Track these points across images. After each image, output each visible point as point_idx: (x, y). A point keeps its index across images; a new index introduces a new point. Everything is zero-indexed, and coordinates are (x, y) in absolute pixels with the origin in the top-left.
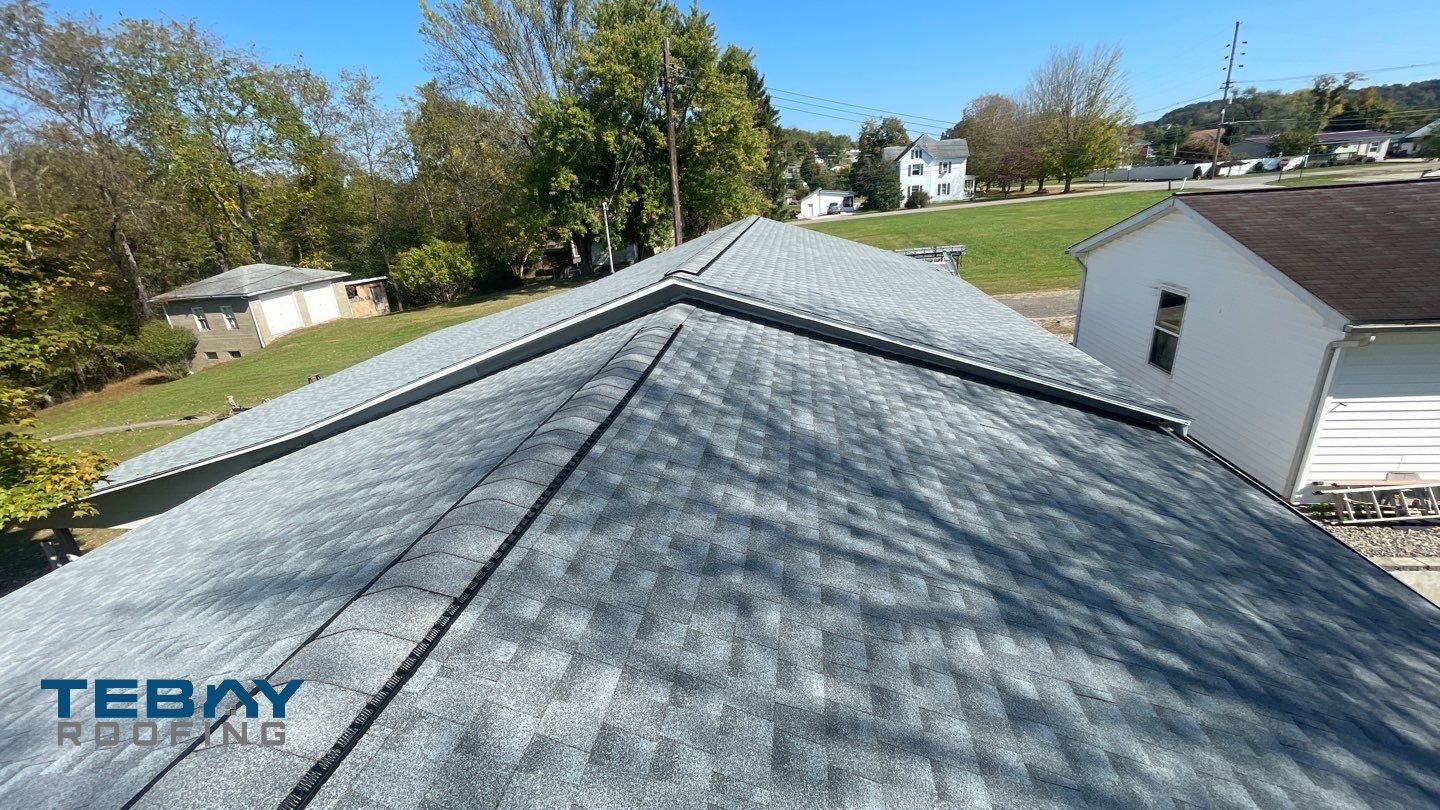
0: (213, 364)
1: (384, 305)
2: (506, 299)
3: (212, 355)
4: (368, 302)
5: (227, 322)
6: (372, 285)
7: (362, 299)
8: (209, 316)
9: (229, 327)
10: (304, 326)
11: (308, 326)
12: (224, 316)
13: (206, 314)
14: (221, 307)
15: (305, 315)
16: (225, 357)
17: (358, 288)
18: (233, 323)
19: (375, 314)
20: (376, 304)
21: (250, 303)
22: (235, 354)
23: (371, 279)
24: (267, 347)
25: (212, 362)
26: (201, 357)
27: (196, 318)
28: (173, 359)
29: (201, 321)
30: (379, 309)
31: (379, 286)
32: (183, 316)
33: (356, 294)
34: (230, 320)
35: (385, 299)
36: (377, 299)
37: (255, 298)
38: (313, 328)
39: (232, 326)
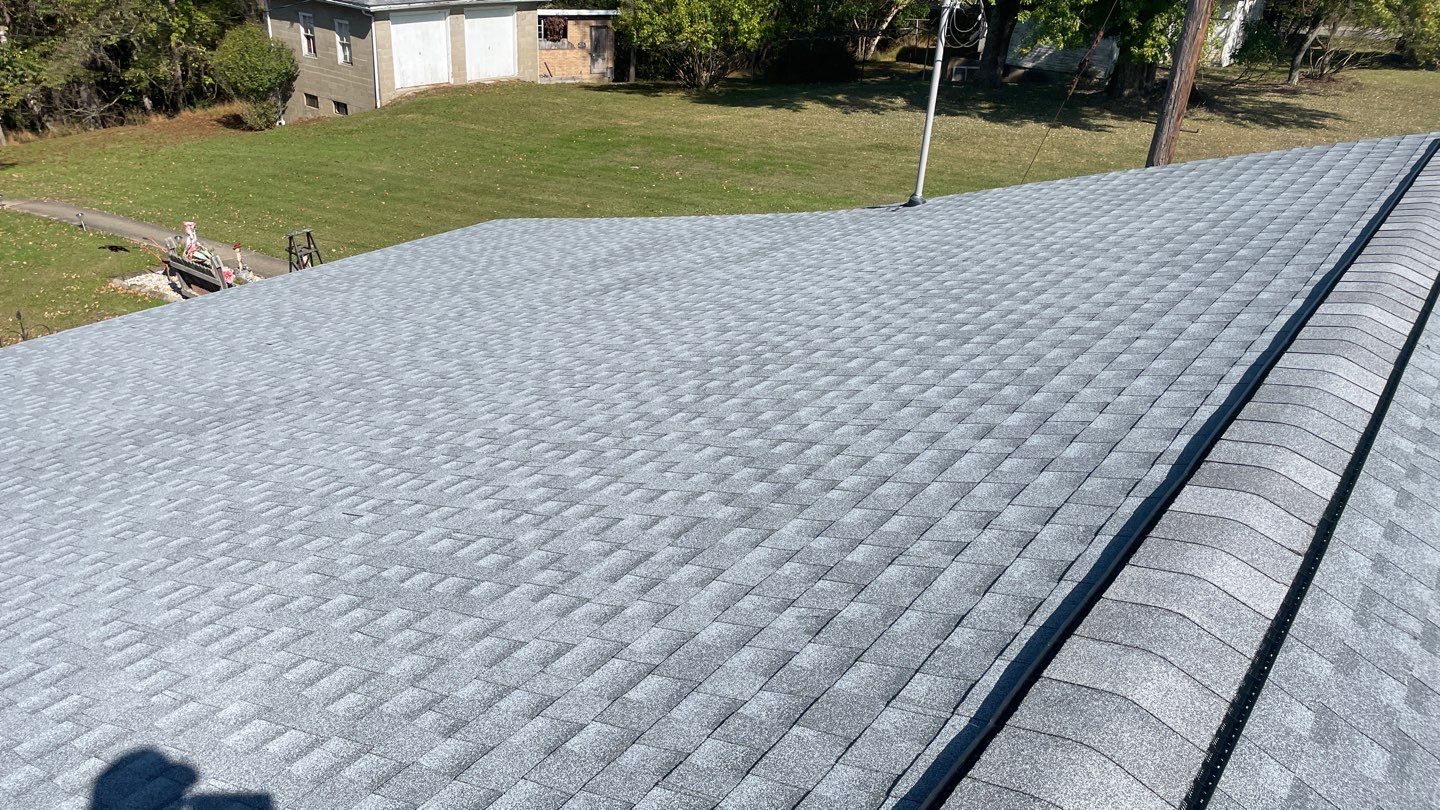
0: (310, 116)
1: (604, 65)
2: (797, 109)
3: (312, 100)
4: (580, 53)
5: (340, 48)
6: (593, 23)
7: (571, 47)
8: (319, 32)
9: (341, 59)
10: (452, 82)
11: (460, 83)
12: (338, 38)
13: (316, 29)
14: (336, 21)
15: (458, 62)
16: (327, 109)
17: (570, 24)
18: (348, 53)
19: (587, 79)
20: (594, 61)
21: (373, 24)
22: (341, 107)
23: (595, 12)
24: (382, 108)
25: (311, 113)
26: (298, 99)
27: (302, 30)
28: (258, 95)
29: (308, 37)
30: (595, 70)
31: (606, 27)
32: (287, 24)
33: (565, 36)
34: (343, 45)
35: (608, 54)
36: (596, 50)
37: (383, 16)
38: (464, 88)
39: (345, 57)
